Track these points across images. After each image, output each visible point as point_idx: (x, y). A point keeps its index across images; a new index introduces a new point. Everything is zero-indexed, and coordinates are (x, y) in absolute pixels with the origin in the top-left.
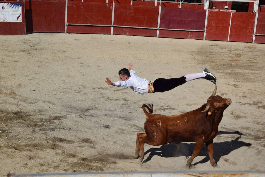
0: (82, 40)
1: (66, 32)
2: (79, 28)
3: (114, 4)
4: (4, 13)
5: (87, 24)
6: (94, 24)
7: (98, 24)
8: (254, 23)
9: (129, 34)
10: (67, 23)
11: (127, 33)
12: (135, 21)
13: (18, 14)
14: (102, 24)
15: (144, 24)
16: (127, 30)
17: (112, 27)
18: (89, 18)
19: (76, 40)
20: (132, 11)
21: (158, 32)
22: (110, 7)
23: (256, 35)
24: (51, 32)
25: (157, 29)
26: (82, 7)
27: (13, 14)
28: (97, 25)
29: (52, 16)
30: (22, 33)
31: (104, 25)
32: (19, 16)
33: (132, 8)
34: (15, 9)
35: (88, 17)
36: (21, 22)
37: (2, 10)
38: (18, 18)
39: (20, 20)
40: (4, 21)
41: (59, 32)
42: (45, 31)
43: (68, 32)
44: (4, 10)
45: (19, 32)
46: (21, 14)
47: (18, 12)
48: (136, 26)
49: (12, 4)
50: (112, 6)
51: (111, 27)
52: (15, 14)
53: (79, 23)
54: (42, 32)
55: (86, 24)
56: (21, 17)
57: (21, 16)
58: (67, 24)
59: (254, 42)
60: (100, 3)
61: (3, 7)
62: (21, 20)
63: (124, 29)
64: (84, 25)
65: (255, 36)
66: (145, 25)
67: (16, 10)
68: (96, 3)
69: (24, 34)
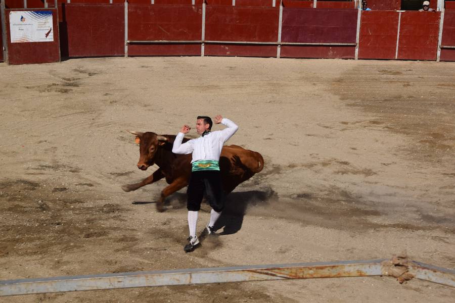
0: (152, 67)
1: (126, 55)
2: (147, 47)
3: (204, 5)
4: (23, 27)
5: (161, 41)
6: (173, 40)
7: (179, 40)
8: (438, 28)
9: (231, 53)
10: (128, 40)
11: (228, 53)
12: (241, 32)
13: (48, 28)
14: (187, 40)
15: (255, 37)
16: (227, 48)
17: (203, 44)
18: (164, 30)
19: (143, 67)
20: (234, 17)
21: (279, 49)
22: (198, 10)
23: (442, 49)
24: (103, 55)
25: (277, 45)
26: (152, 13)
27: (39, 29)
28: (177, 42)
29: (103, 30)
30: (55, 60)
31: (190, 40)
32: (48, 31)
33: (235, 11)
34: (41, 21)
35: (162, 29)
36: (53, 41)
37: (22, 23)
38: (47, 35)
39: (51, 38)
40: (25, 41)
41: (116, 55)
42: (92, 55)
43: (131, 55)
44: (24, 23)
45: (49, 58)
46: (52, 29)
47: (47, 25)
48: (241, 41)
49: (37, 12)
50: (202, 9)
51: (201, 44)
52: (42, 28)
53: (148, 38)
54: (86, 56)
55: (158, 40)
56: (52, 34)
57: (52, 31)
58: (129, 42)
59: (438, 59)
60: (182, 5)
61: (22, 18)
62: (53, 37)
63: (222, 46)
64: (156, 41)
65: (440, 49)
66: (257, 38)
67: (44, 21)
68: (174, 6)
69: (58, 61)
